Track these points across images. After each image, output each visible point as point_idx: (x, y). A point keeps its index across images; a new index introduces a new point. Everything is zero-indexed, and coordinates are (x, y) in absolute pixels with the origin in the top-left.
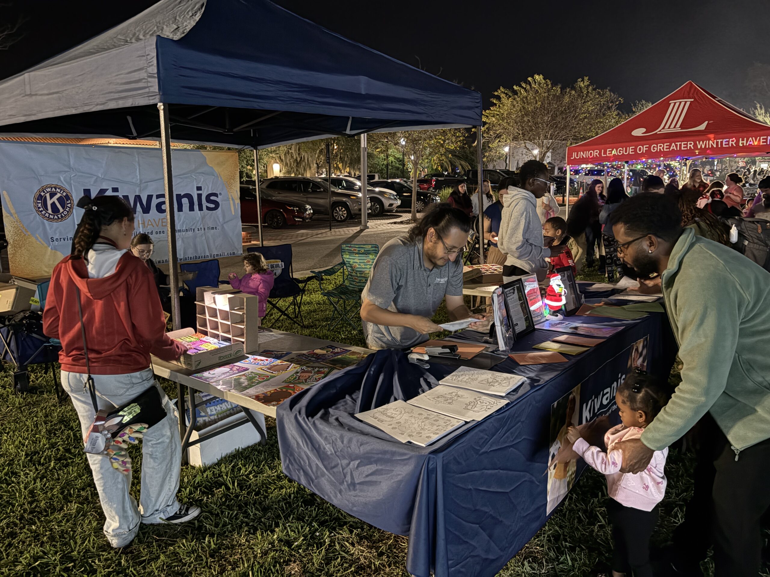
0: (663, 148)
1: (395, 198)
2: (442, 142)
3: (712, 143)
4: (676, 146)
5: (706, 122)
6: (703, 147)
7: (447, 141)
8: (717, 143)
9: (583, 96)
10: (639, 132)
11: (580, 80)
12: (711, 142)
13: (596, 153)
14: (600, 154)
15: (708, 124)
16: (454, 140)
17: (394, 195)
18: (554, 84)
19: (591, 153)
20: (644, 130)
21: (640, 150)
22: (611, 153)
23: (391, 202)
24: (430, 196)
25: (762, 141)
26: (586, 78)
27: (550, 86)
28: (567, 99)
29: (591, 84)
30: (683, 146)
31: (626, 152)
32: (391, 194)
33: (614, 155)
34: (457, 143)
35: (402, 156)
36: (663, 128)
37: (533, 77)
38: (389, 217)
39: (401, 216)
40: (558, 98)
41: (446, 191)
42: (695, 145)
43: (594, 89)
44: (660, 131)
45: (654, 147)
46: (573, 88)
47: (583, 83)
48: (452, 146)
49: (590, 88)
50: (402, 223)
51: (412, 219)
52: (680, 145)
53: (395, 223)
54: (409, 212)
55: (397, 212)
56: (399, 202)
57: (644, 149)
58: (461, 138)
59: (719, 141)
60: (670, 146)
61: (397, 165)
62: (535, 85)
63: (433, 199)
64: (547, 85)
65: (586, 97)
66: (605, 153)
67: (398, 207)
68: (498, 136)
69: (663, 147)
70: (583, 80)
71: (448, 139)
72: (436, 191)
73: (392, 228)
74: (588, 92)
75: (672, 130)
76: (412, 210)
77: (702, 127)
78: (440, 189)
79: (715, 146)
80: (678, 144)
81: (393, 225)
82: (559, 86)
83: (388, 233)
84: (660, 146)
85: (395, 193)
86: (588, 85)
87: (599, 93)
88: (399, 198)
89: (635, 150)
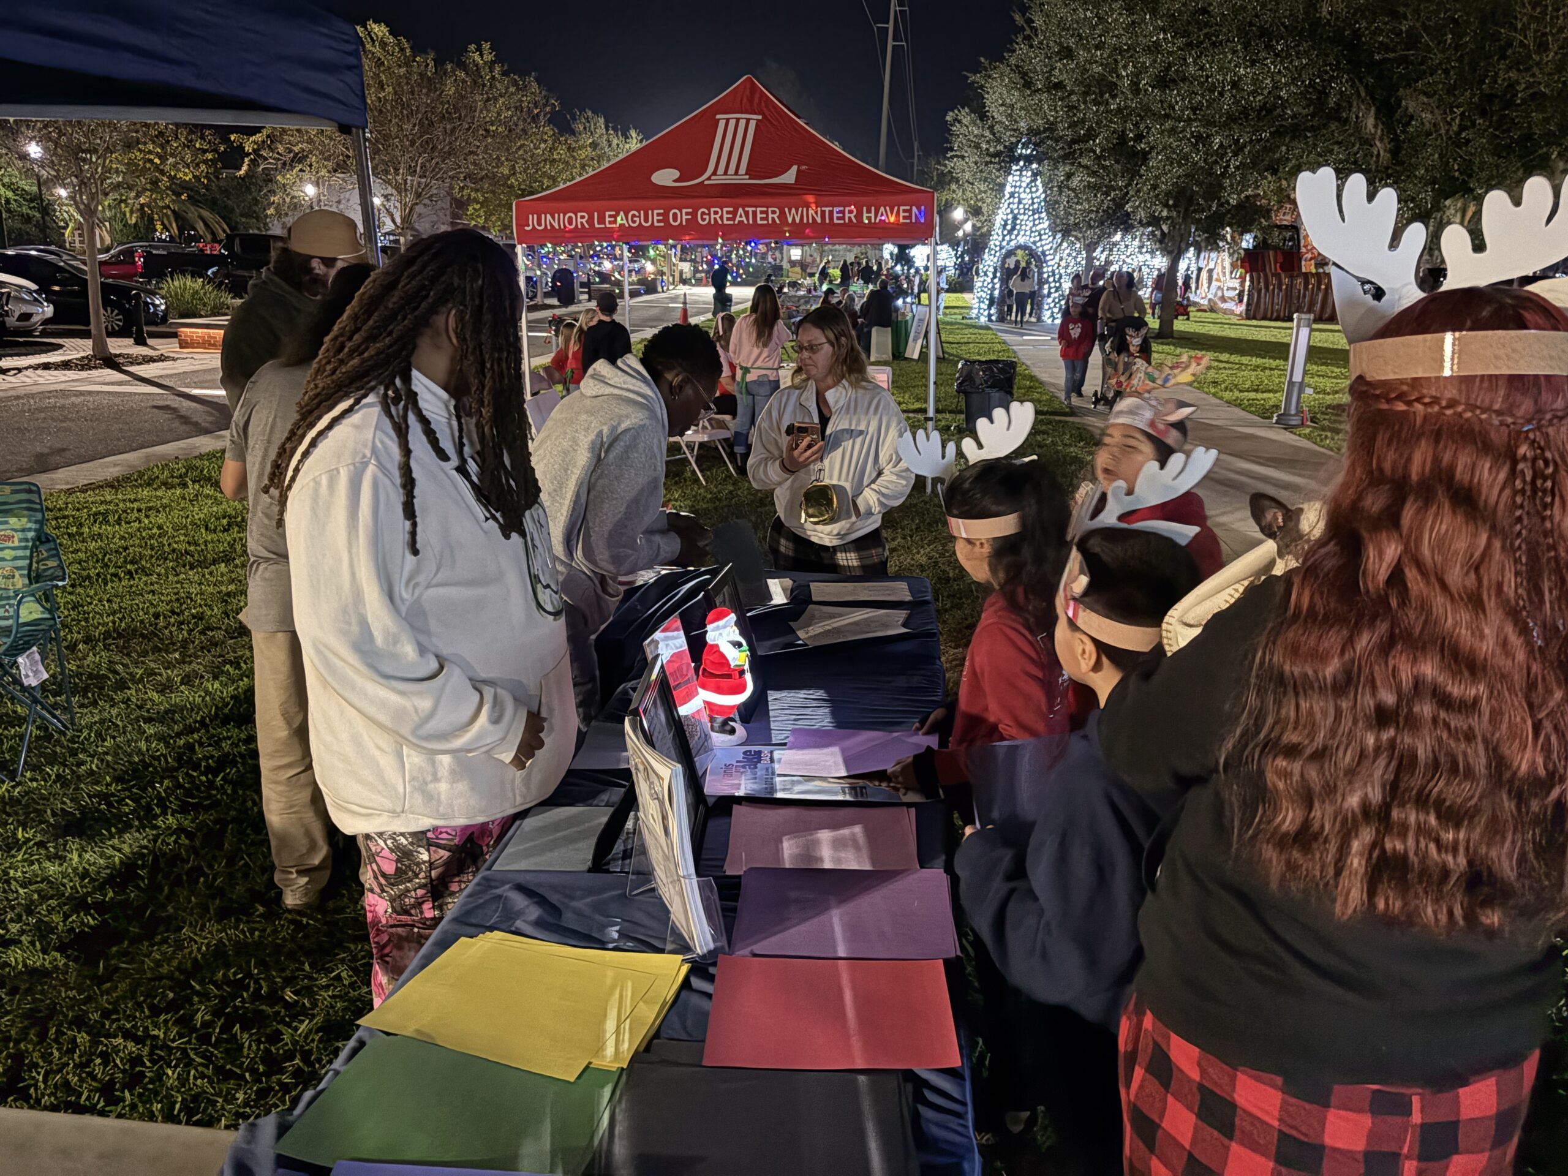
0: (721, 218)
1: (36, 300)
2: (157, 161)
3: (813, 213)
4: (747, 213)
5: (795, 168)
6: (798, 220)
7: (171, 160)
8: (823, 213)
9: (484, 85)
10: (666, 177)
11: (473, 47)
12: (811, 212)
13: (581, 219)
14: (590, 221)
15: (799, 171)
16: (188, 158)
17: (30, 292)
18: (417, 50)
19: (570, 218)
20: (676, 174)
21: (675, 219)
22: (615, 222)
23: (25, 309)
24: (138, 295)
25: (902, 214)
26: (486, 46)
27: (408, 52)
28: (450, 89)
29: (498, 59)
30: (759, 216)
31: (646, 221)
32: (21, 287)
33: (622, 225)
34: (198, 165)
35: (35, 189)
36: (715, 173)
37: (365, 26)
38: (23, 350)
39: (60, 347)
40: (431, 84)
41: (176, 283)
42: (783, 215)
43: (504, 74)
44: (709, 178)
45: (703, 213)
46: (462, 66)
47: (481, 56)
48: (185, 174)
49: (497, 68)
50: (66, 365)
51: (94, 356)
52: (755, 213)
53: (46, 366)
54: (86, 335)
55: (44, 334)
56: (49, 310)
57: (684, 216)
58: (209, 156)
59: (827, 209)
60: (734, 213)
61: (25, 210)
62: (373, 45)
63: (146, 304)
64: (402, 50)
65: (491, 87)
66: (602, 220)
67: (46, 322)
68: (299, 158)
69: (719, 215)
70: (479, 49)
71: (173, 155)
72: (149, 282)
73: (41, 380)
74: (493, 77)
75: (731, 180)
76: (92, 327)
77: (789, 177)
78: (161, 276)
79: (819, 220)
80: (750, 210)
81: (39, 372)
82: (432, 55)
83: (32, 396)
84: (716, 213)
85: (34, 287)
86: (493, 63)
87: (515, 83)
88: (47, 300)
89: (665, 215)
